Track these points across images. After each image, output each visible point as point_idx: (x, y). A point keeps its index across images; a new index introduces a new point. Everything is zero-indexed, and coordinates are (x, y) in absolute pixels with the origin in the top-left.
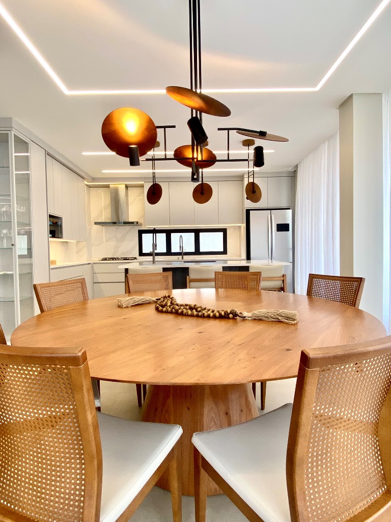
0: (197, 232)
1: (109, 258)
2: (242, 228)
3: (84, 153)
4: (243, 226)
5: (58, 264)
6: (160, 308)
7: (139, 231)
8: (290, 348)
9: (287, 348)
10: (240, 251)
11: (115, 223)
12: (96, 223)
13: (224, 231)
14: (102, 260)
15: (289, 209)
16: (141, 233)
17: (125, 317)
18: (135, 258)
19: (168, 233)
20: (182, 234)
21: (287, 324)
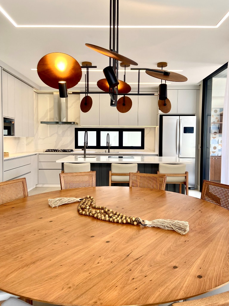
0: (121, 131)
1: (51, 150)
2: (156, 128)
4: (157, 127)
5: (11, 156)
6: (81, 211)
7: (76, 129)
8: (177, 265)
9: (174, 265)
10: (155, 147)
11: (57, 123)
12: (42, 122)
13: (142, 131)
14: (46, 151)
15: (194, 115)
16: (77, 130)
17: (51, 219)
18: (72, 151)
19: (98, 131)
20: (110, 132)
21: (179, 234)
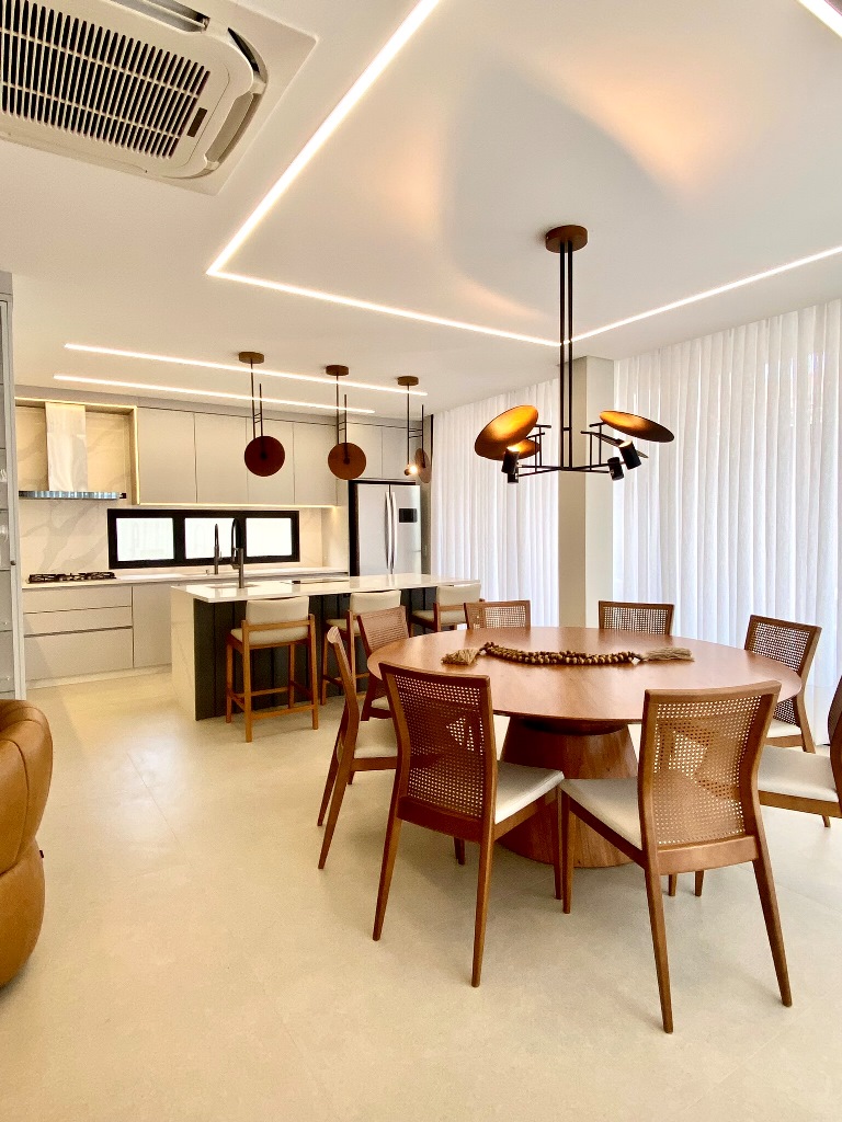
0: (240, 517)
2: (335, 510)
3: (68, 346)
4: (338, 510)
7: (109, 512)
10: (324, 554)
12: (20, 494)
13: (293, 516)
15: (413, 484)
16: (113, 515)
19: (178, 517)
